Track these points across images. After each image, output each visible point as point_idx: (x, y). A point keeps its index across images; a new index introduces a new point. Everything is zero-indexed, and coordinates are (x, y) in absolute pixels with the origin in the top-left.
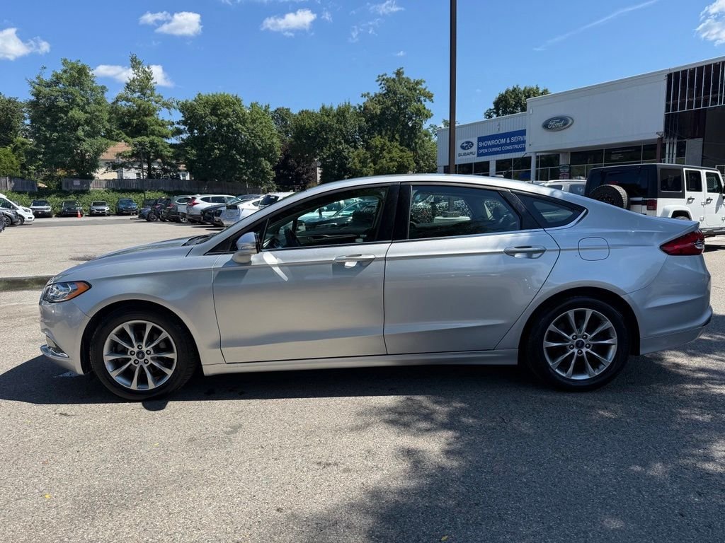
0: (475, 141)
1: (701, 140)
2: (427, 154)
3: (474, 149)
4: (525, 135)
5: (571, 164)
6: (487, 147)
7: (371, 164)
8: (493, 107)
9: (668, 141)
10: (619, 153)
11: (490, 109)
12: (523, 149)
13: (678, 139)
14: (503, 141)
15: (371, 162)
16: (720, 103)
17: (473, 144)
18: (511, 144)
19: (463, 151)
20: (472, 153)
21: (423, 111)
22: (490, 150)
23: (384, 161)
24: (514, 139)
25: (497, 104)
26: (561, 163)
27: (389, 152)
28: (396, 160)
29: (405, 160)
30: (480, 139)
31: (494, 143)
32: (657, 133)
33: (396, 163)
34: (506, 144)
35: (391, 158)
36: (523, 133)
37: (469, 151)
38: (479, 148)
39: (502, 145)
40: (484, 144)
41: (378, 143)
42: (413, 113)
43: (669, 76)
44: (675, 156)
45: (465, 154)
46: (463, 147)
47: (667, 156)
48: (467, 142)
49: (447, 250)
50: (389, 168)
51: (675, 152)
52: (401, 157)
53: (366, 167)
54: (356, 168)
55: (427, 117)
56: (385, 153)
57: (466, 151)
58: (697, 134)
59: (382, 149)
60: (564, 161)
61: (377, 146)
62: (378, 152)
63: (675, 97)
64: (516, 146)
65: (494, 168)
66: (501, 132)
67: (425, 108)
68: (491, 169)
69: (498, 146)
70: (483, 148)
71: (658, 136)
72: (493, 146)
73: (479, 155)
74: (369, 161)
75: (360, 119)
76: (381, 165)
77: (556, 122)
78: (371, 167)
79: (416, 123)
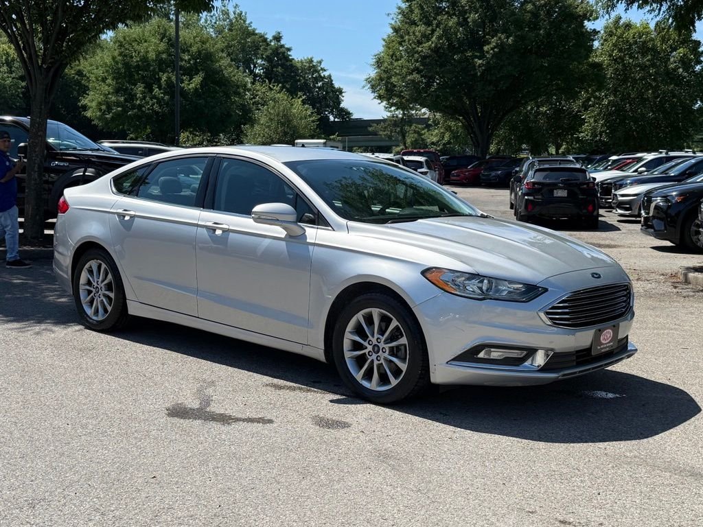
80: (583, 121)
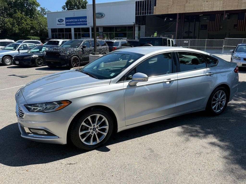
0: (64, 19)
1: (145, 26)
2: (39, 22)
3: (64, 22)
4: (86, 18)
5: (103, 32)
6: (70, 22)
7: (17, 26)
8: (65, 5)
9: (136, 26)
10: (119, 29)
11: (64, 6)
12: (86, 24)
13: (139, 25)
14: (76, 20)
15: (17, 25)
16: (152, 14)
17: (63, 20)
18: (79, 22)
19: (59, 23)
20: (63, 24)
21: (36, 3)
22: (71, 23)
23: (23, 25)
24: (81, 20)
25: (67, 4)
26: (99, 31)
27: (26, 21)
28: (29, 25)
29: (34, 25)
30: (67, 19)
31: (73, 21)
32: (133, 23)
33: (30, 26)
34: (77, 22)
35: (27, 24)
36: (85, 17)
37: (62, 23)
38: (66, 22)
39: (76, 22)
40: (68, 21)
41: (19, 16)
42: (31, 3)
43: (136, 2)
44: (138, 31)
45: (60, 24)
46: (59, 21)
47: (136, 31)
48: (60, 19)
49: (193, 75)
50: (26, 28)
51: (138, 30)
52: (32, 23)
53: (14, 27)
54: (9, 27)
55: (38, 6)
56: (23, 21)
57: (61, 23)
58: (144, 24)
59: (21, 19)
60: (101, 30)
61: (19, 18)
62: (20, 20)
63: (138, 10)
64: (82, 23)
65: (74, 31)
66: (75, 16)
67: (36, 2)
68: (72, 31)
69: (74, 22)
70: (68, 22)
71: (134, 24)
72: (72, 22)
73: (66, 25)
74: (15, 24)
75: (4, 3)
76: (22, 27)
77: (98, 15)
78: (17, 27)
79: (33, 8)
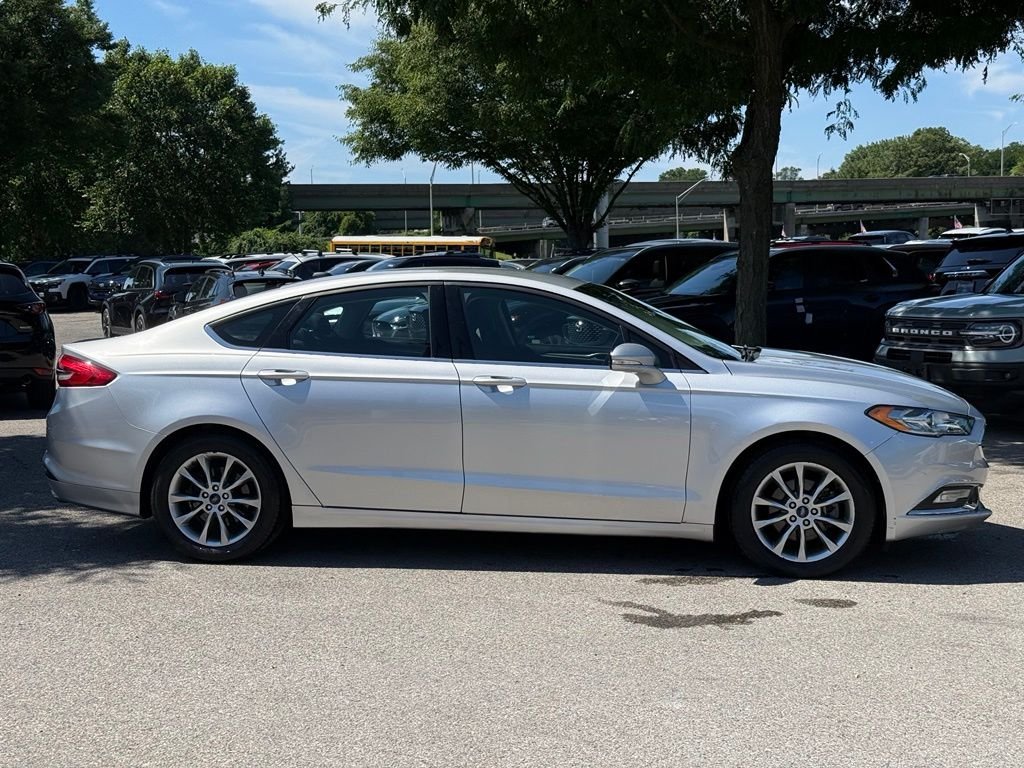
80: (87, 203)
